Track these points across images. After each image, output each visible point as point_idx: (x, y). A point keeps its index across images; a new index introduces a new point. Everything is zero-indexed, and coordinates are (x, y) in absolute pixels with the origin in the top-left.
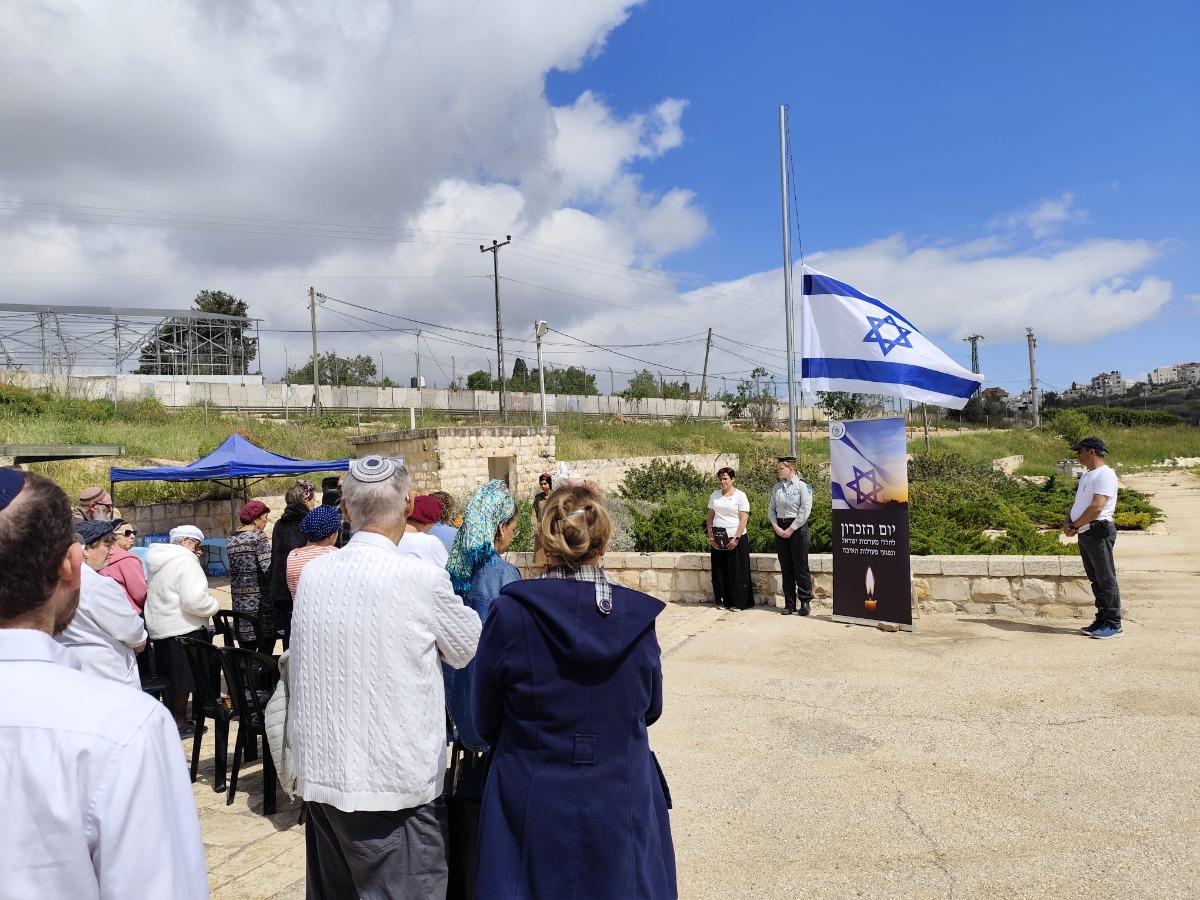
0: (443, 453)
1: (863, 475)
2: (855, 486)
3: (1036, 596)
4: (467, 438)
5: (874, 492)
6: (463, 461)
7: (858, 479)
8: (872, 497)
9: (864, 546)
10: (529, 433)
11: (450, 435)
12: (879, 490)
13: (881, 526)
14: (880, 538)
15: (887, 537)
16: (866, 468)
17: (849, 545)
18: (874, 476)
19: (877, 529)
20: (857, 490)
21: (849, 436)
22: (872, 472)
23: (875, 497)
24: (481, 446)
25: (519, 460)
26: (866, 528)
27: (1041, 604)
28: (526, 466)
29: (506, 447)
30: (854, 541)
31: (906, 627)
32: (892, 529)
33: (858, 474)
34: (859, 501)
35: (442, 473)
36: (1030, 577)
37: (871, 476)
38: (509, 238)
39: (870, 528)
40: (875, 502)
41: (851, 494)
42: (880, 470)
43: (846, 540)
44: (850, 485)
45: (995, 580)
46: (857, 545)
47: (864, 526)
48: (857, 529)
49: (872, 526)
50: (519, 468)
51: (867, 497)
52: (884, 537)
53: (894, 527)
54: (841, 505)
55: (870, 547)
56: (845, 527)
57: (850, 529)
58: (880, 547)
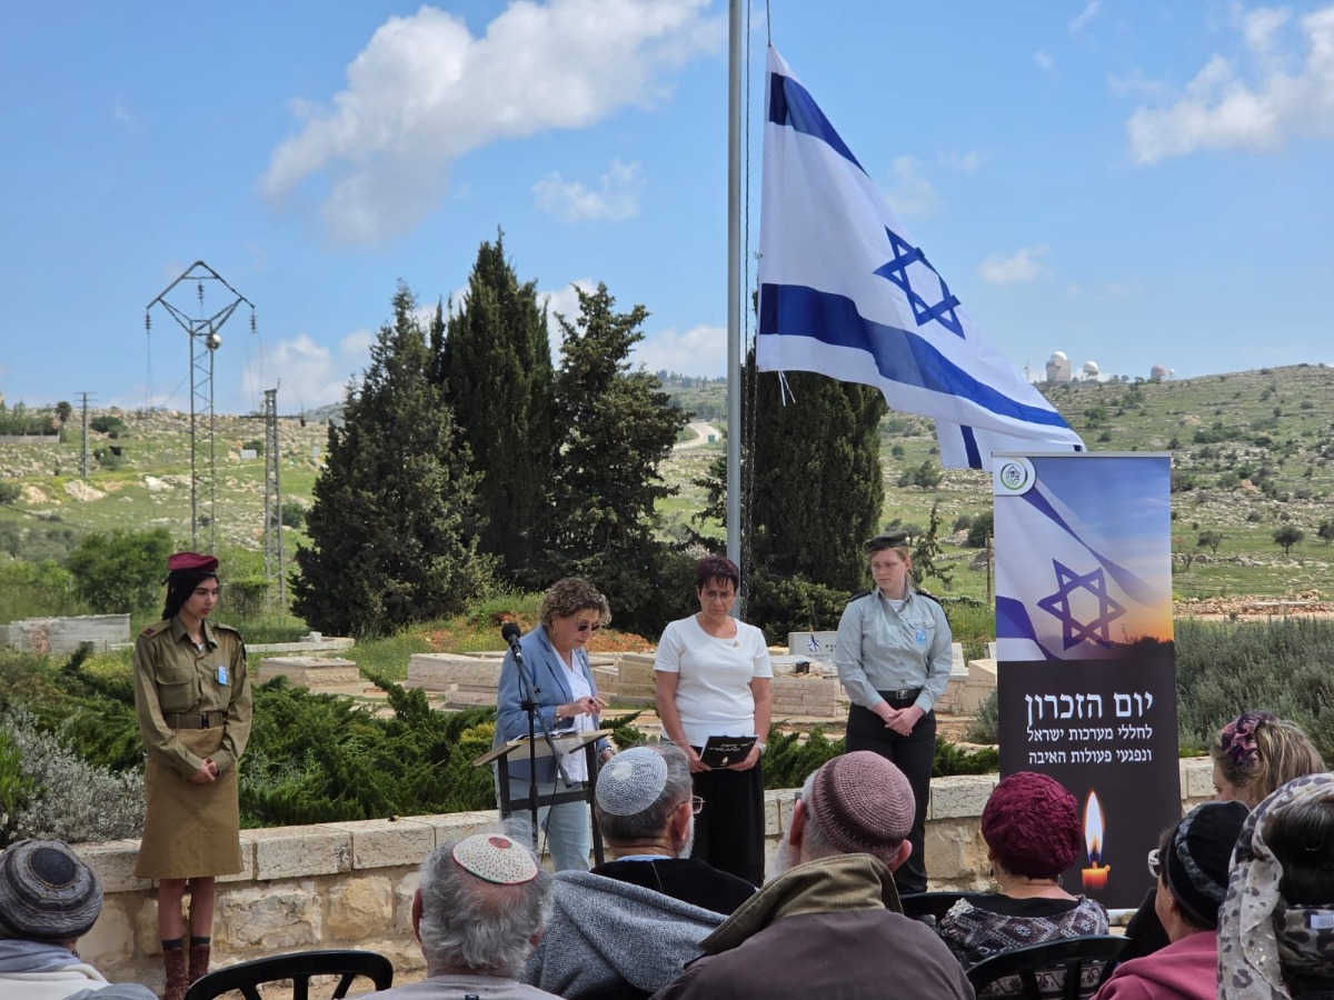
1: (1077, 581)
2: (1058, 606)
5: (1103, 622)
7: (1065, 589)
8: (1098, 632)
9: (1079, 745)
12: (1114, 616)
13: (1118, 697)
14: (1115, 722)
15: (1135, 721)
16: (1083, 565)
17: (1046, 745)
18: (1102, 584)
19: (1109, 705)
20: (1065, 615)
21: (1043, 489)
22: (1097, 574)
23: (1105, 631)
26: (1085, 704)
30: (1055, 734)
32: (1145, 702)
33: (1066, 580)
34: (1069, 642)
37: (1095, 583)
39: (1095, 703)
40: (1104, 643)
41: (1047, 625)
42: (1117, 572)
43: (1038, 735)
44: (1046, 604)
46: (1065, 744)
47: (1080, 698)
48: (1064, 707)
49: (1097, 698)
51: (1087, 631)
52: (1126, 721)
53: (1149, 696)
54: (1022, 650)
55: (1093, 744)
56: (1035, 704)
57: (1048, 706)
58: (1118, 743)
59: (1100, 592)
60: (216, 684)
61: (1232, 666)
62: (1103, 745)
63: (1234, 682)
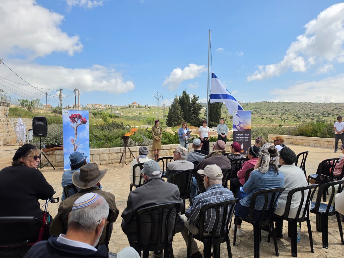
1: (241, 123)
2: (239, 125)
5: (244, 127)
7: (240, 124)
10: (1, 105)
13: (245, 134)
16: (242, 121)
17: (238, 139)
19: (244, 135)
20: (240, 126)
21: (238, 114)
22: (243, 122)
26: (242, 135)
32: (248, 135)
34: (240, 129)
40: (244, 129)
41: (238, 127)
42: (246, 122)
43: (237, 138)
46: (240, 139)
48: (240, 135)
51: (242, 128)
52: (246, 137)
54: (236, 130)
55: (242, 139)
57: (238, 135)
58: (245, 139)
59: (244, 124)
60: (159, 132)
61: (257, 131)
62: (243, 139)
63: (257, 133)
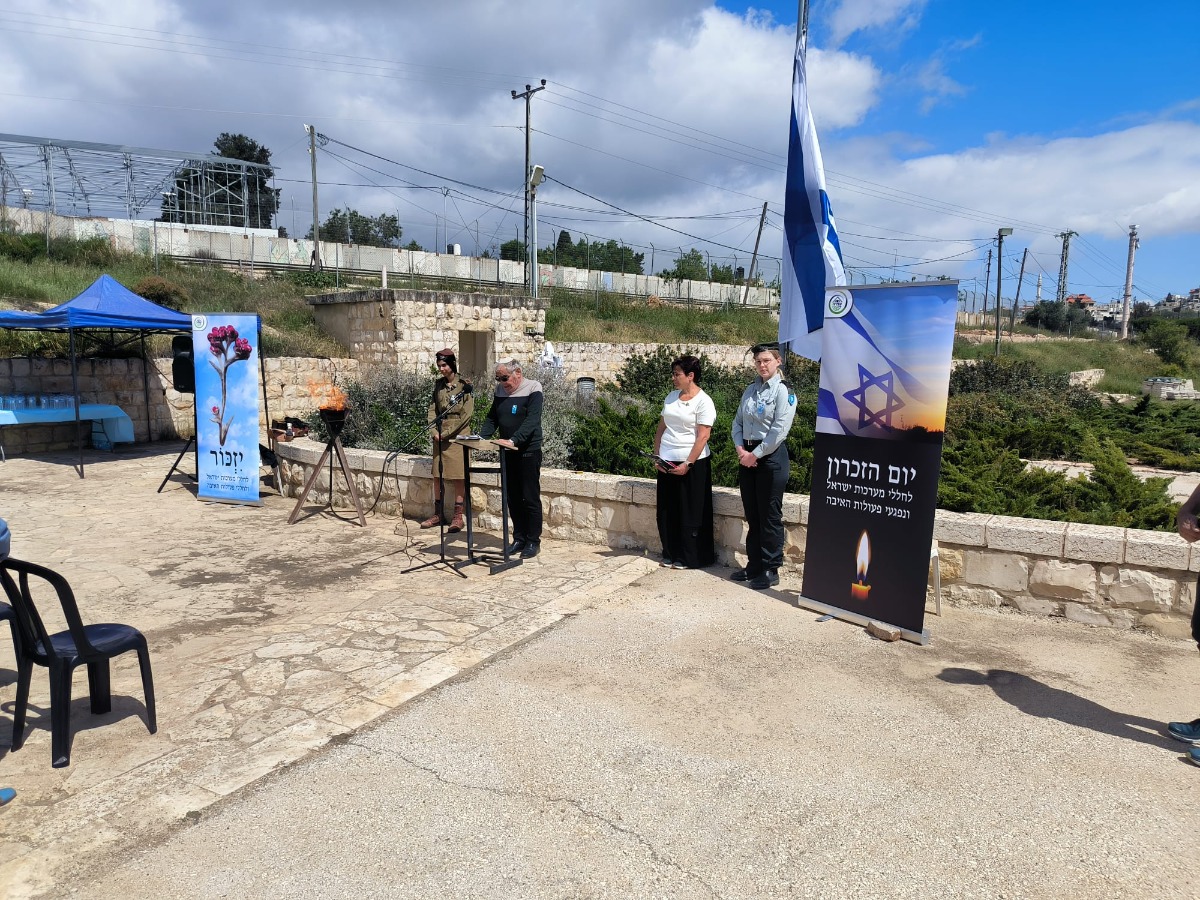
0: (401, 321)
1: (873, 380)
2: (858, 397)
3: (1138, 598)
4: (432, 304)
5: (889, 410)
6: (428, 333)
7: (864, 386)
8: (883, 418)
9: (860, 497)
10: (512, 304)
11: (410, 299)
12: (896, 408)
13: (891, 468)
14: (888, 486)
15: (900, 487)
16: (880, 369)
17: (838, 493)
18: (891, 383)
19: (885, 472)
20: (861, 405)
21: (857, 314)
22: (888, 376)
23: (889, 419)
24: (449, 316)
25: (498, 337)
26: (868, 469)
27: (1144, 612)
28: (507, 344)
29: (483, 319)
30: (846, 487)
31: (912, 635)
32: (910, 474)
33: (865, 379)
34: (862, 423)
35: (400, 344)
36: (1133, 567)
38: (543, 82)
39: (874, 470)
40: (887, 427)
41: (849, 410)
42: (902, 375)
43: (834, 485)
44: (849, 395)
45: (1072, 565)
46: (850, 495)
47: (864, 465)
48: (853, 469)
49: (877, 466)
50: (499, 347)
51: (875, 417)
52: (894, 487)
53: (913, 471)
54: (830, 426)
55: (870, 499)
56: (834, 464)
57: (843, 466)
58: (887, 501)
62: (876, 501)
